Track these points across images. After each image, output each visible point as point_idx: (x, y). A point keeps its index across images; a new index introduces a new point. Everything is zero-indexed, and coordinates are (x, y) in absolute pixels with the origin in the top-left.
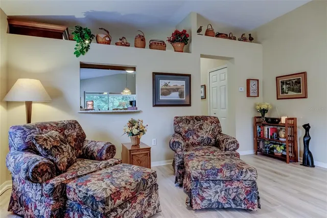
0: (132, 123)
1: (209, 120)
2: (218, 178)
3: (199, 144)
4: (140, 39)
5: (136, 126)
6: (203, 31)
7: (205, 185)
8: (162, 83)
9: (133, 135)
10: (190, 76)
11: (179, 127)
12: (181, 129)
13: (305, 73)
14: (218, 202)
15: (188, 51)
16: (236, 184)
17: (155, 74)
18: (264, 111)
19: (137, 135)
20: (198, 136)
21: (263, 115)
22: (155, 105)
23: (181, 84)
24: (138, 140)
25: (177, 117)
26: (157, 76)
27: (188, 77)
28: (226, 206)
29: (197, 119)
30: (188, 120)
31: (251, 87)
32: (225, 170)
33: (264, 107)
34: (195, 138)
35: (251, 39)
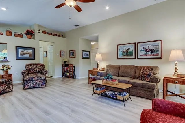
0: (4, 66)
1: (40, 65)
2: (33, 80)
3: (35, 73)
4: (9, 32)
5: (6, 67)
6: (41, 31)
7: (29, 82)
8: (20, 51)
9: (4, 70)
10: (34, 48)
11: (27, 67)
12: (28, 68)
13: (75, 50)
14: (33, 86)
15: (34, 38)
16: (39, 81)
17: (16, 47)
18: (65, 62)
19: (6, 70)
20: (35, 70)
21: (65, 63)
22: (17, 59)
23: (30, 51)
24: (7, 72)
25: (27, 64)
26: (17, 48)
27: (34, 49)
28: (36, 87)
29: (35, 64)
30: (31, 65)
31: (61, 53)
32: (35, 77)
33: (65, 61)
34: (33, 71)
35: (63, 36)
